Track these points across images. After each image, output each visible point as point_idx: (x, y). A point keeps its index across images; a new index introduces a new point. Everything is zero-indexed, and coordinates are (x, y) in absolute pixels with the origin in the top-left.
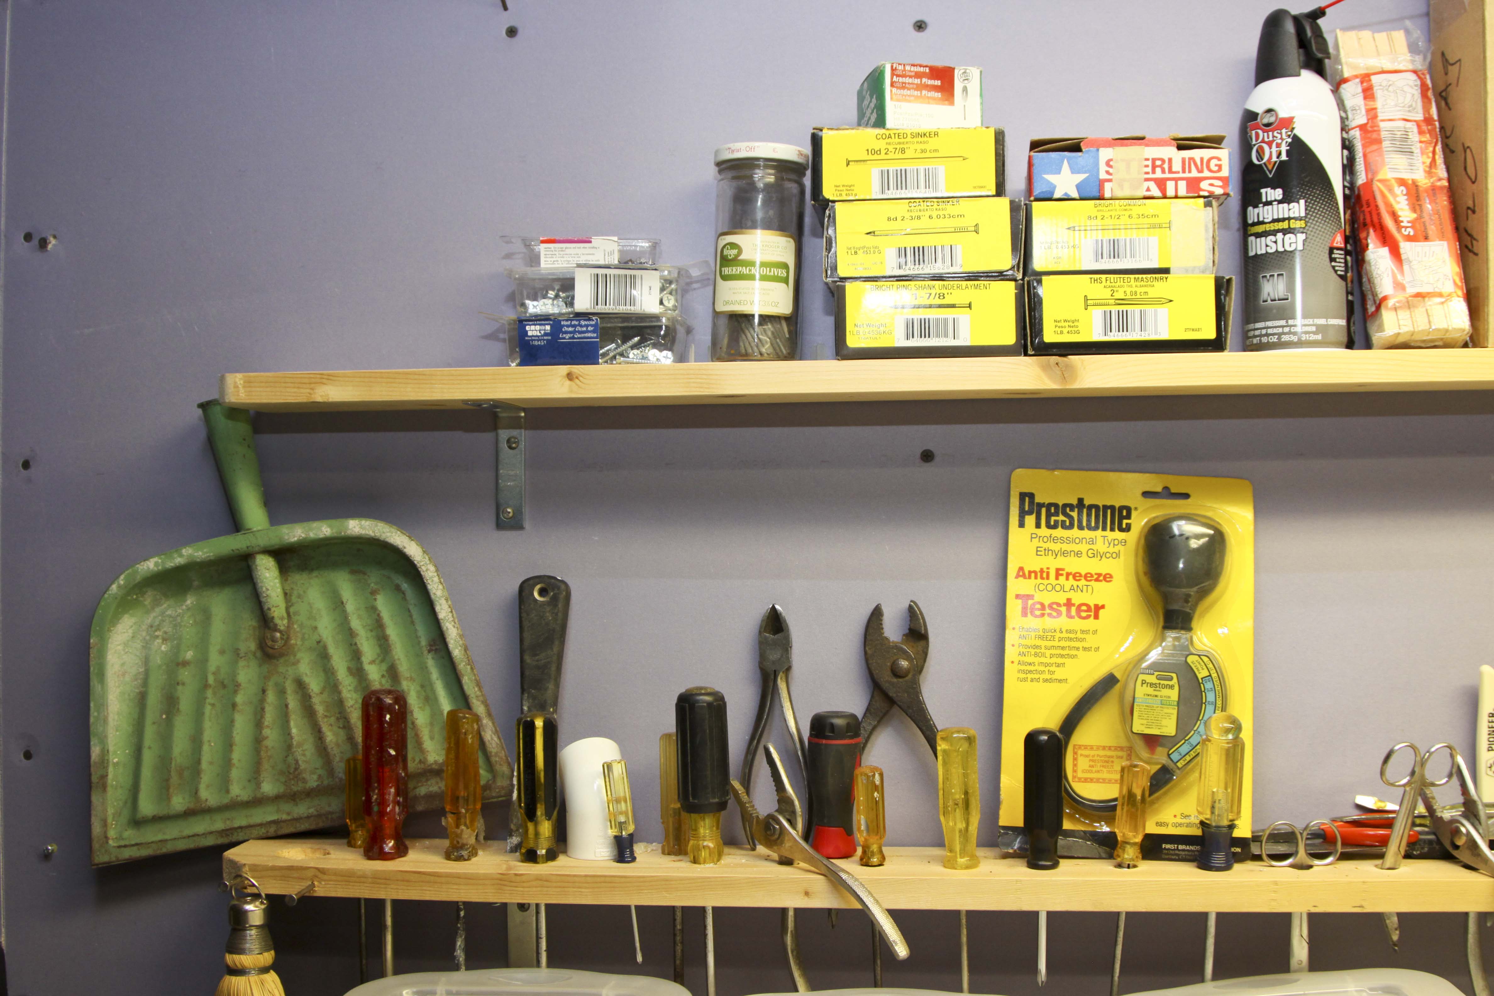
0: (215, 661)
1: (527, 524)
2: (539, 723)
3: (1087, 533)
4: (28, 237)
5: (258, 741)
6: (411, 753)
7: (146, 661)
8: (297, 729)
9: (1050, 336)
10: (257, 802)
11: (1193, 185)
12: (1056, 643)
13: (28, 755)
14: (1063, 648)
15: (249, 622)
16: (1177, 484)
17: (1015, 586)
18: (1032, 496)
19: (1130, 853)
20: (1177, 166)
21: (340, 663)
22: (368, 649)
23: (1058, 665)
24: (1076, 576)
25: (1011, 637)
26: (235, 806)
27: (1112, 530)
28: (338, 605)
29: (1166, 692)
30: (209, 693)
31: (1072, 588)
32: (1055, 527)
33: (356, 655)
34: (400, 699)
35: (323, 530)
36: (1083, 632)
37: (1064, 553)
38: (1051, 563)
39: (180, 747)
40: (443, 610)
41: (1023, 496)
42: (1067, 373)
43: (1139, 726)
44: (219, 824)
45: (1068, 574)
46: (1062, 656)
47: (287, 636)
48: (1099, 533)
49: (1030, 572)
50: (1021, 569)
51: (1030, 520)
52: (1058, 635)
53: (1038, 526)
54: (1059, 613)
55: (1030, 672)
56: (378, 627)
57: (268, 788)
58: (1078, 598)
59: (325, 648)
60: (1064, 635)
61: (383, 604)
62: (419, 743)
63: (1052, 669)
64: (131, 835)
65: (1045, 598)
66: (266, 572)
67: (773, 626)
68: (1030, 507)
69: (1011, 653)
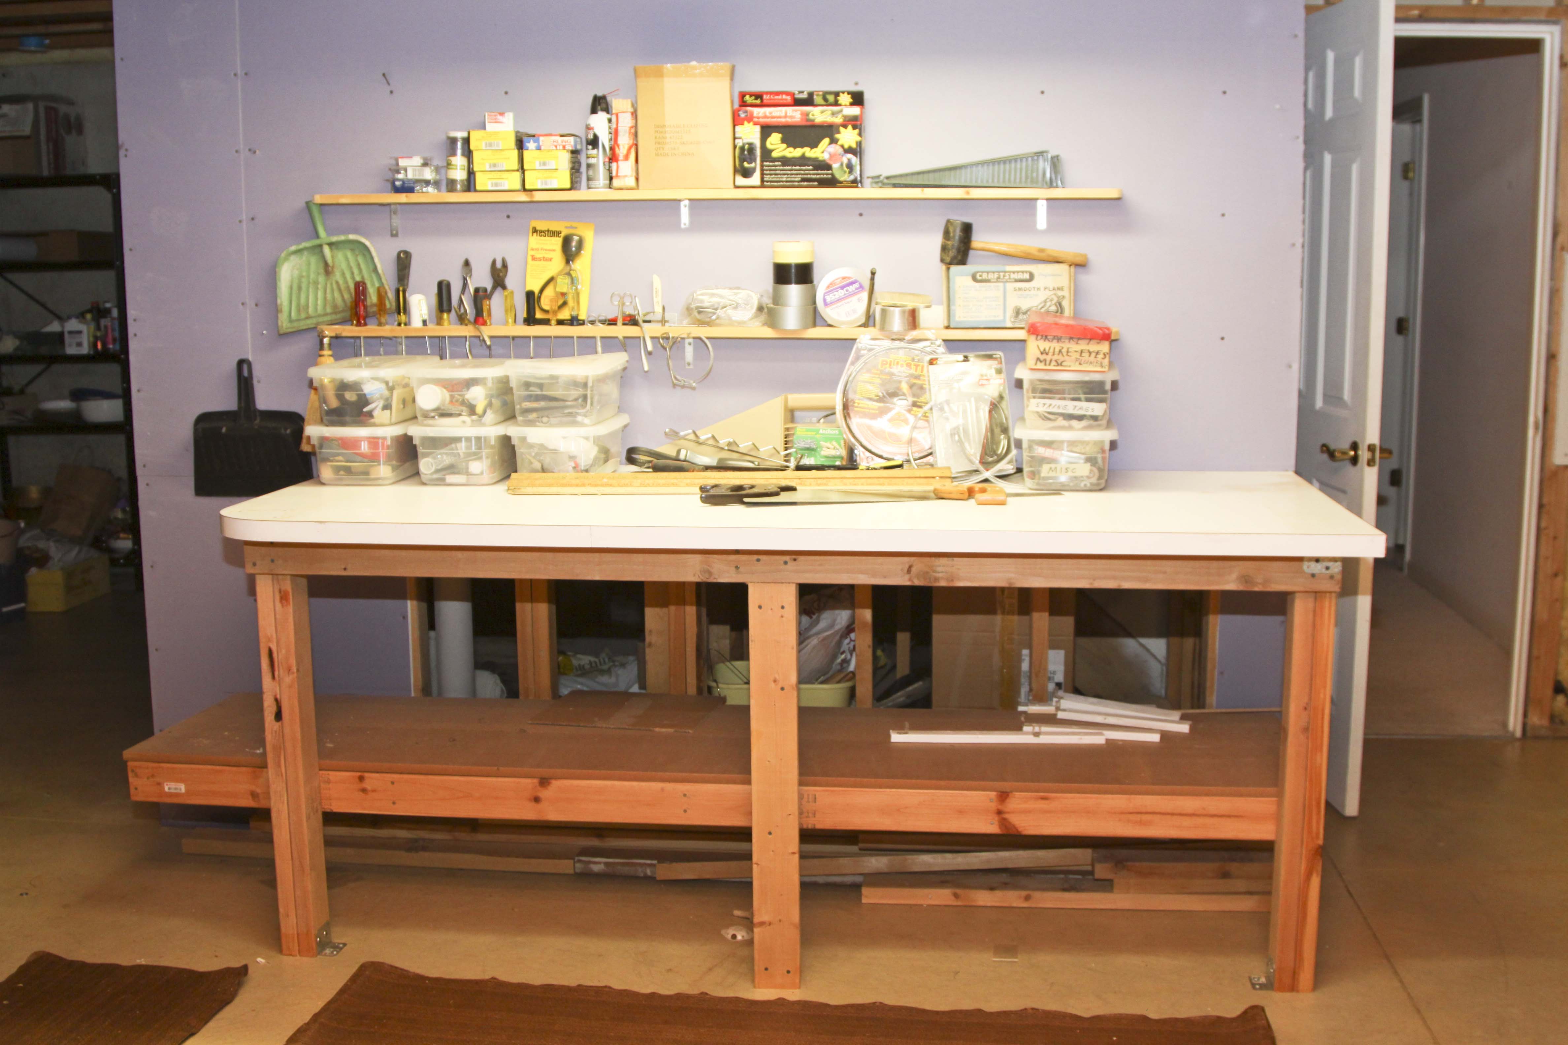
0: (312, 276)
1: (400, 235)
2: (401, 289)
3: (549, 238)
4: (250, 150)
5: (325, 298)
6: (368, 300)
7: (292, 276)
8: (336, 294)
9: (527, 187)
10: (326, 315)
11: (564, 147)
12: (539, 268)
13: (257, 305)
15: (322, 265)
16: (574, 224)
17: (531, 253)
18: (535, 228)
19: (553, 322)
20: (560, 142)
21: (348, 276)
22: (356, 271)
23: (540, 273)
24: (546, 250)
25: (529, 267)
26: (319, 316)
27: (554, 237)
28: (347, 259)
29: (564, 281)
30: (311, 286)
31: (545, 253)
32: (541, 236)
33: (352, 273)
34: (364, 283)
35: (342, 238)
36: (546, 265)
37: (543, 244)
38: (540, 247)
39: (303, 301)
40: (376, 260)
41: (533, 228)
42: (532, 196)
43: (559, 290)
44: (314, 321)
45: (544, 250)
46: (541, 270)
47: (333, 267)
48: (551, 238)
49: (534, 249)
50: (532, 248)
51: (535, 235)
52: (540, 266)
53: (537, 236)
54: (541, 260)
55: (533, 274)
56: (359, 265)
57: (328, 311)
58: (546, 256)
59: (343, 271)
60: (543, 266)
61: (360, 259)
62: (371, 298)
63: (539, 275)
64: (289, 325)
65: (538, 256)
66: (327, 250)
67: (467, 263)
68: (535, 231)
69: (528, 271)
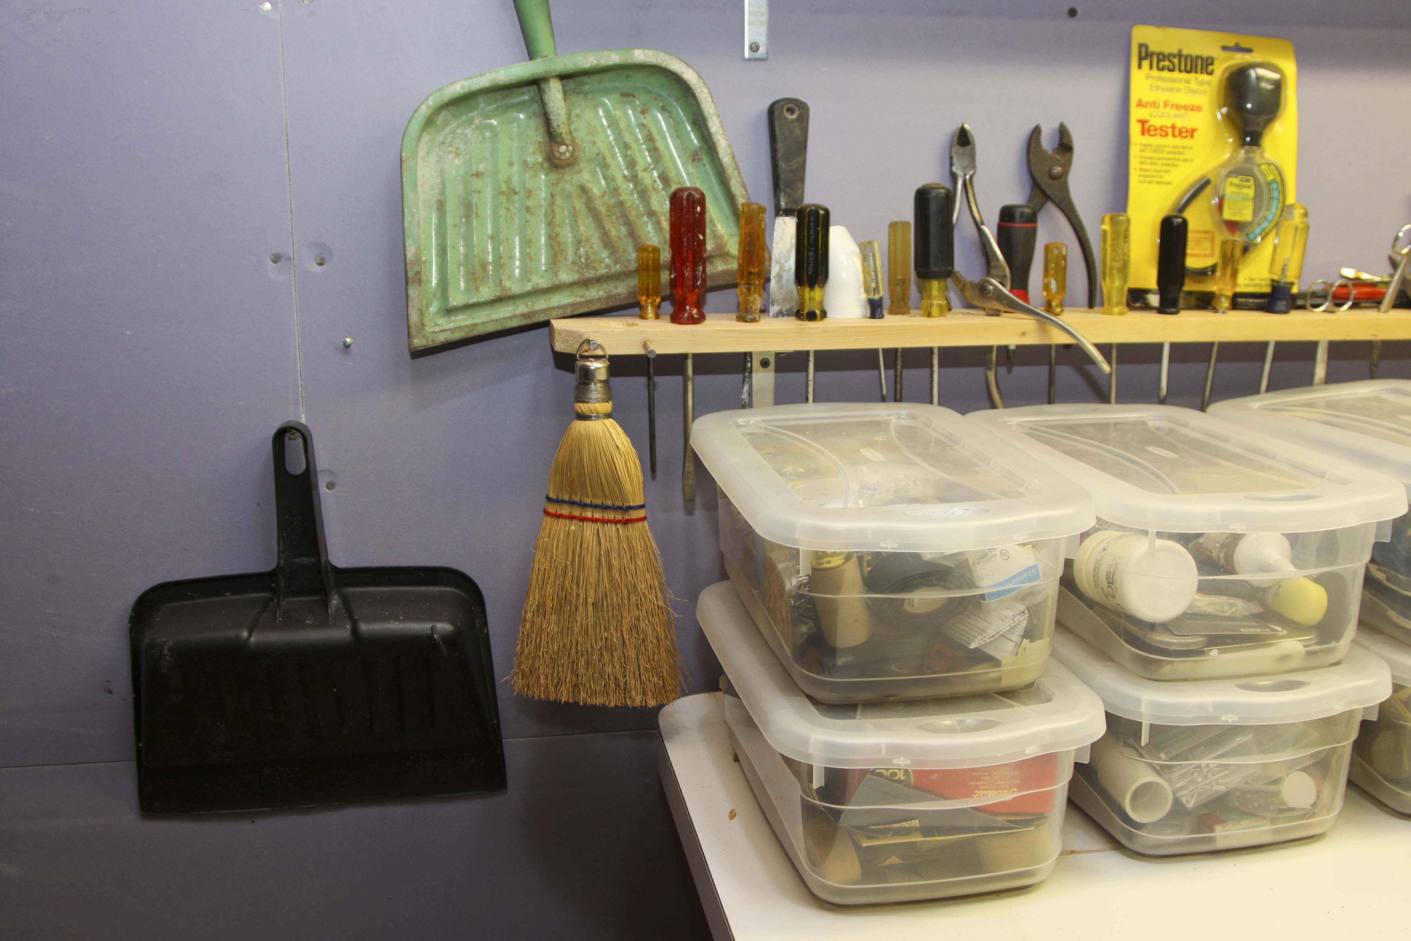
0: (510, 171)
3: (1185, 76)
5: (554, 241)
7: (442, 173)
8: (586, 226)
10: (556, 289)
12: (1164, 155)
13: (322, 262)
14: (1169, 159)
15: (535, 138)
16: (1244, 41)
17: (1136, 114)
18: (1146, 46)
19: (1224, 304)
21: (619, 172)
23: (1167, 172)
24: (1178, 107)
25: (1134, 151)
26: (540, 291)
27: (1201, 73)
28: (617, 121)
29: (1245, 191)
30: (506, 202)
31: (1176, 116)
32: (1162, 69)
33: (632, 165)
34: (698, 198)
35: (613, 57)
36: (1184, 147)
37: (1170, 90)
38: (1160, 97)
39: (484, 245)
40: (715, 125)
41: (1141, 46)
43: (1228, 215)
45: (1172, 106)
46: (1168, 165)
47: (572, 149)
48: (1192, 76)
49: (1147, 103)
50: (1140, 101)
51: (1146, 64)
52: (1166, 150)
53: (1151, 68)
54: (1167, 135)
55: (1147, 176)
56: (648, 141)
57: (565, 277)
58: (1180, 123)
59: (604, 158)
60: (1171, 149)
63: (1162, 174)
64: (443, 322)
65: (1156, 122)
66: (554, 92)
67: (963, 138)
68: (1146, 54)
69: (1134, 163)
